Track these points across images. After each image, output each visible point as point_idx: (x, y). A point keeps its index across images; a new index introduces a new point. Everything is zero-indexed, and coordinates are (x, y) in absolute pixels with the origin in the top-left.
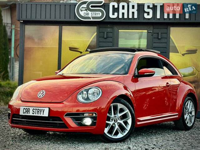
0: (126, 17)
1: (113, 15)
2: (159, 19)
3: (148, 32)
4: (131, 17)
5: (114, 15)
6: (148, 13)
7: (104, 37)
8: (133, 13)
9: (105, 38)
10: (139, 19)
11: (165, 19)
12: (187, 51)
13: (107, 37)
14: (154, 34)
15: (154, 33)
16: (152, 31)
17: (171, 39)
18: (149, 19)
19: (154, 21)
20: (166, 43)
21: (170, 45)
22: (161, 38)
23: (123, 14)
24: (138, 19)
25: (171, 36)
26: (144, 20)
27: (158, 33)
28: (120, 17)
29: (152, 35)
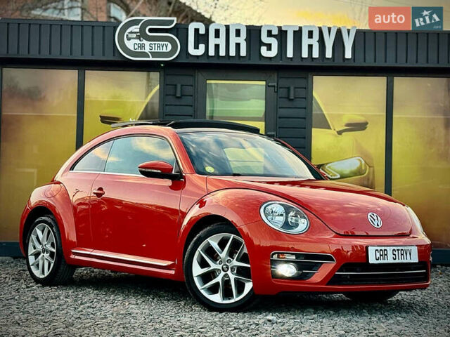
0: (222, 53)
1: (195, 48)
2: (291, 58)
3: (267, 86)
4: (232, 53)
5: (198, 48)
6: (269, 47)
7: (175, 95)
8: (238, 45)
9: (178, 97)
10: (250, 59)
11: (303, 59)
12: (347, 125)
13: (182, 95)
14: (281, 90)
15: (281, 88)
16: (276, 84)
17: (315, 99)
18: (270, 58)
19: (281, 63)
20: (305, 108)
21: (314, 112)
22: (295, 98)
23: (217, 47)
24: (248, 58)
25: (314, 94)
26: (260, 59)
27: (289, 88)
28: (210, 54)
29: (277, 92)
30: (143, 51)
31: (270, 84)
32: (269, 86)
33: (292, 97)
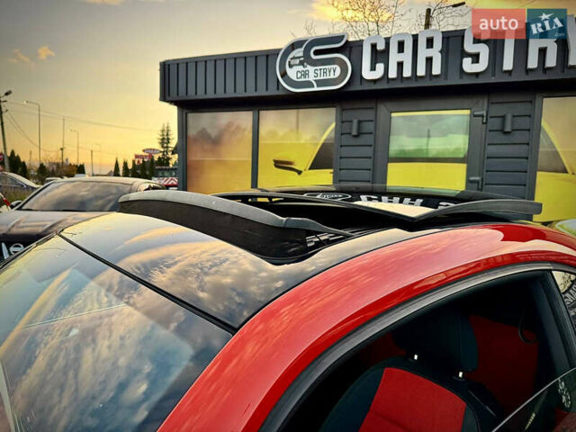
0: (407, 73)
1: (371, 70)
2: (509, 72)
3: (473, 116)
4: (421, 71)
5: (375, 69)
7: (351, 133)
8: (429, 60)
9: (354, 136)
10: (446, 78)
11: (528, 71)
13: (359, 133)
14: (493, 120)
15: (492, 117)
16: (484, 113)
17: (545, 131)
18: (477, 75)
19: (493, 80)
20: (528, 144)
22: (514, 130)
23: (400, 65)
24: (443, 77)
25: (544, 123)
26: (461, 77)
27: (503, 117)
28: (390, 76)
29: (486, 123)
30: (307, 79)
31: (476, 113)
32: (475, 116)
33: (508, 129)
